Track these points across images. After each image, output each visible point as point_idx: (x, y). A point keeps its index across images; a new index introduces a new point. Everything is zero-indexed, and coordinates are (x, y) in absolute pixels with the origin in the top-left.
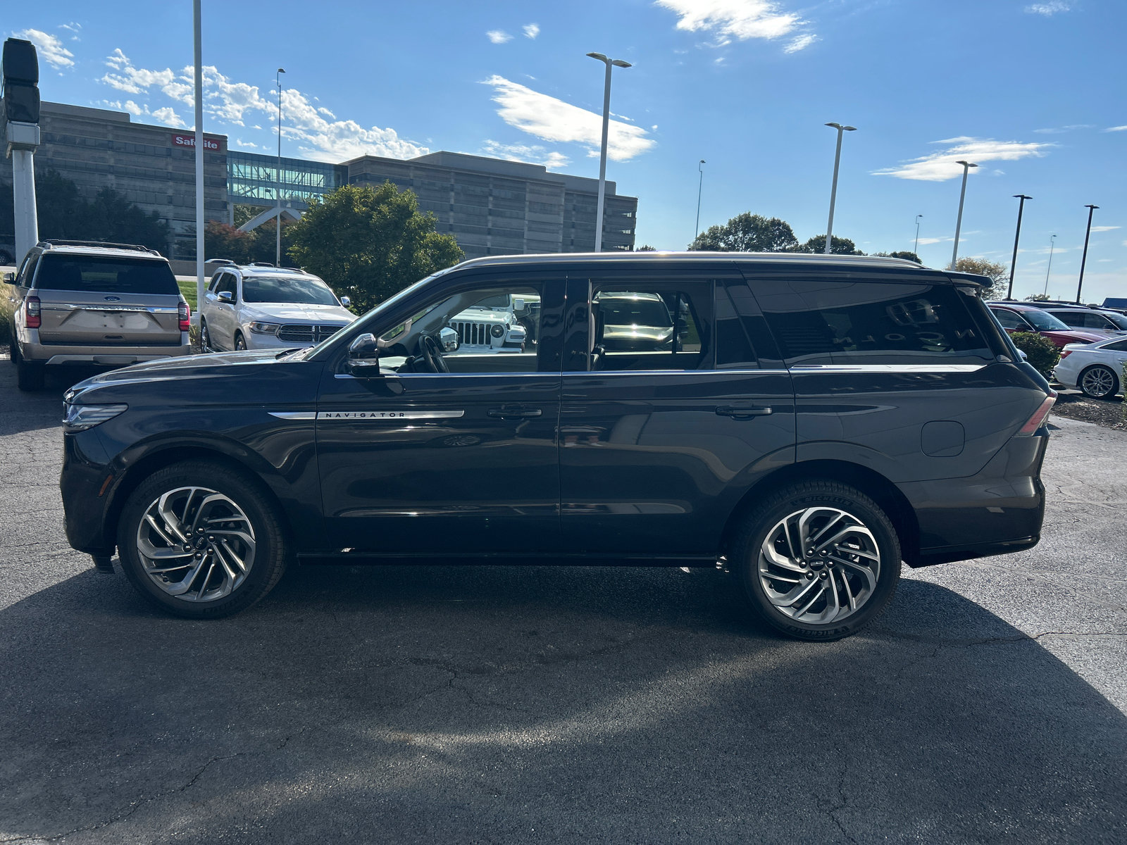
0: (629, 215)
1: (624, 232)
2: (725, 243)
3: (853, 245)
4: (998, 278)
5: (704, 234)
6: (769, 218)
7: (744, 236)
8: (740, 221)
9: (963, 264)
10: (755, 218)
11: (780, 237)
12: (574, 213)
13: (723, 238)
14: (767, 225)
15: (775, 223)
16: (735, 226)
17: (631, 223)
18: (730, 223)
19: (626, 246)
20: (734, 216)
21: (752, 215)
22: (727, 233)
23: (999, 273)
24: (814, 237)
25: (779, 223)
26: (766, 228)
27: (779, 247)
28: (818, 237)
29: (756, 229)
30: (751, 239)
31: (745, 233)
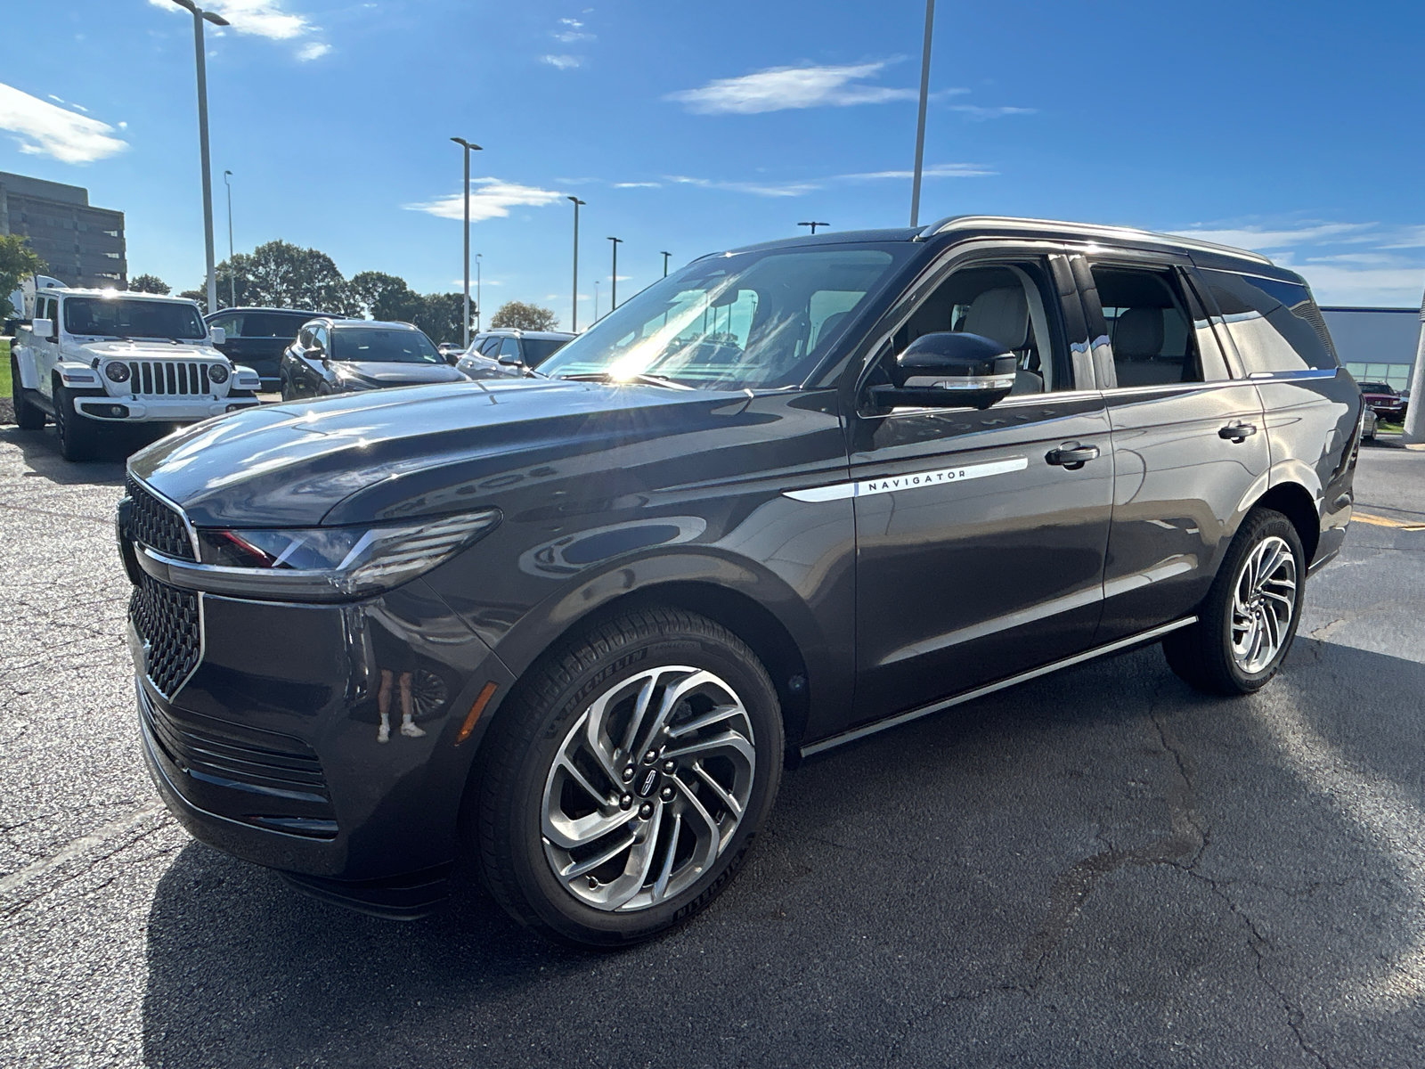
0: (114, 234)
1: (109, 255)
2: (254, 275)
3: (405, 284)
4: (547, 323)
5: (224, 263)
6: (306, 249)
7: (278, 267)
8: (270, 250)
9: (514, 309)
10: (288, 247)
11: (321, 271)
12: (25, 225)
13: (251, 270)
14: (305, 257)
15: (314, 255)
16: (264, 255)
17: (120, 245)
18: (258, 251)
19: (115, 274)
20: (262, 243)
21: (284, 244)
22: (256, 263)
23: (549, 318)
24: (359, 273)
25: (318, 256)
26: (304, 261)
27: (321, 284)
28: (364, 273)
29: (291, 260)
30: (287, 272)
31: (278, 265)
